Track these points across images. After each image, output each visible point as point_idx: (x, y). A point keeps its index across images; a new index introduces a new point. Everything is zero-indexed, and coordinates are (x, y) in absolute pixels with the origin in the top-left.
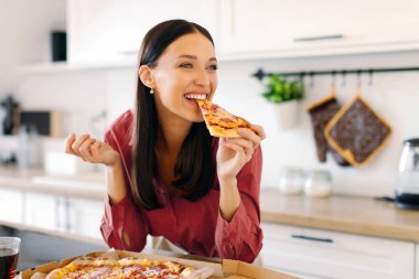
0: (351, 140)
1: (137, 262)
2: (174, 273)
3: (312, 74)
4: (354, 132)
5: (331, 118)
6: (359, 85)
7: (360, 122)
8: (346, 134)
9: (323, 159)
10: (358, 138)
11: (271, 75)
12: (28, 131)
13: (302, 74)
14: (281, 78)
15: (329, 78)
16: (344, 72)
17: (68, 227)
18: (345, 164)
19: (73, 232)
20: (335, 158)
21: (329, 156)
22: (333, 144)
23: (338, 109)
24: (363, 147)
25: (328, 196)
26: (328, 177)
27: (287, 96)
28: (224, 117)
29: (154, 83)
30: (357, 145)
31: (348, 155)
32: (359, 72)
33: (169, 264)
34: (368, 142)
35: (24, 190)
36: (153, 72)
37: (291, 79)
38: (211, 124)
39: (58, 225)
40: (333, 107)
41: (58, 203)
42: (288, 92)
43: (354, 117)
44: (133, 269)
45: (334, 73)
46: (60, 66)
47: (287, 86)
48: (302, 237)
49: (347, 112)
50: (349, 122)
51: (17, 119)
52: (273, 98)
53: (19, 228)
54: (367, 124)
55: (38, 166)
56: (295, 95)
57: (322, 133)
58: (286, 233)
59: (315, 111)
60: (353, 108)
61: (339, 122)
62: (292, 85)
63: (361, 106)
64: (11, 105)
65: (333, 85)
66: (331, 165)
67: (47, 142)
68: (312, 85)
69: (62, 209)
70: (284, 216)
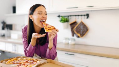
0: (80, 31)
1: (27, 59)
2: (35, 62)
3: (71, 16)
4: (80, 29)
5: (75, 26)
6: (82, 18)
7: (82, 27)
8: (78, 30)
9: (73, 36)
10: (81, 31)
11: (62, 16)
12: (7, 29)
13: (69, 16)
14: (64, 17)
15: (75, 17)
16: (78, 16)
17: (15, 51)
18: (78, 37)
19: (16, 52)
20: (76, 36)
21: (75, 35)
22: (75, 32)
23: (77, 24)
24: (82, 33)
25: (74, 45)
26: (74, 40)
27: (65, 21)
28: (49, 27)
29: (33, 18)
30: (81, 33)
31: (79, 35)
32: (82, 15)
33: (35, 60)
34: (84, 32)
35: (6, 42)
36: (33, 16)
37: (66, 17)
38: (46, 29)
39: (13, 50)
40: (76, 23)
41: (13, 45)
42: (65, 20)
43: (81, 26)
44: (26, 61)
45: (76, 16)
46: (14, 14)
47: (65, 19)
48: (67, 54)
49: (79, 25)
50: (79, 27)
51: (5, 26)
52: (62, 22)
53: (5, 51)
54: (83, 28)
55: (9, 37)
56: (67, 21)
57: (73, 29)
58: (64, 53)
59: (71, 24)
60: (80, 24)
61: (77, 27)
62: (66, 19)
63: (82, 23)
64: (4, 23)
65: (76, 18)
66: (75, 37)
67: (11, 31)
68: (71, 18)
69: (14, 47)
70: (63, 49)
